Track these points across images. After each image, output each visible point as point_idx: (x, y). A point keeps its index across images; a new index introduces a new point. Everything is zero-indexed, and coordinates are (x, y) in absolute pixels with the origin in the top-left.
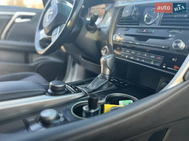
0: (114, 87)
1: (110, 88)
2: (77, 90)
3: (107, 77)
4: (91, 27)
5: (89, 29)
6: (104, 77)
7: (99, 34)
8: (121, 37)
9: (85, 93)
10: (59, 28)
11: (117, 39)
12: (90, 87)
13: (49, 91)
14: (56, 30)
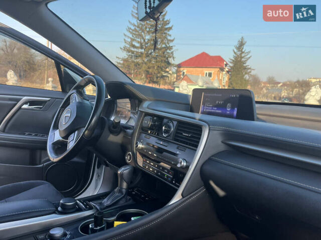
0: (131, 202)
1: (126, 204)
2: (88, 207)
3: (124, 191)
4: (115, 130)
5: (112, 132)
6: (120, 191)
7: (124, 137)
8: (142, 145)
9: (97, 209)
10: (76, 132)
11: (139, 147)
12: (104, 202)
13: (60, 209)
14: (72, 135)
